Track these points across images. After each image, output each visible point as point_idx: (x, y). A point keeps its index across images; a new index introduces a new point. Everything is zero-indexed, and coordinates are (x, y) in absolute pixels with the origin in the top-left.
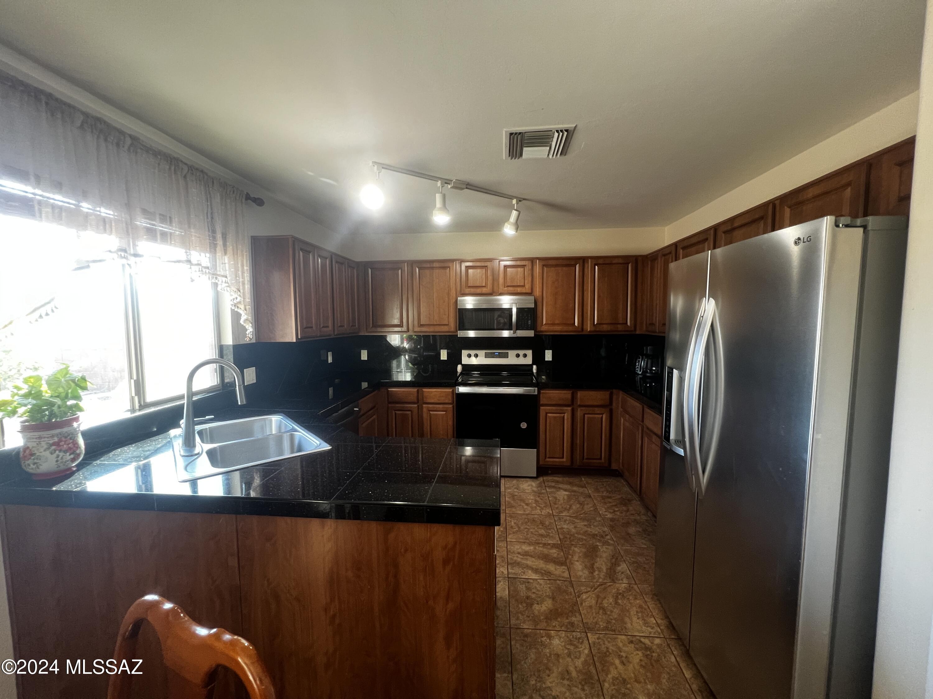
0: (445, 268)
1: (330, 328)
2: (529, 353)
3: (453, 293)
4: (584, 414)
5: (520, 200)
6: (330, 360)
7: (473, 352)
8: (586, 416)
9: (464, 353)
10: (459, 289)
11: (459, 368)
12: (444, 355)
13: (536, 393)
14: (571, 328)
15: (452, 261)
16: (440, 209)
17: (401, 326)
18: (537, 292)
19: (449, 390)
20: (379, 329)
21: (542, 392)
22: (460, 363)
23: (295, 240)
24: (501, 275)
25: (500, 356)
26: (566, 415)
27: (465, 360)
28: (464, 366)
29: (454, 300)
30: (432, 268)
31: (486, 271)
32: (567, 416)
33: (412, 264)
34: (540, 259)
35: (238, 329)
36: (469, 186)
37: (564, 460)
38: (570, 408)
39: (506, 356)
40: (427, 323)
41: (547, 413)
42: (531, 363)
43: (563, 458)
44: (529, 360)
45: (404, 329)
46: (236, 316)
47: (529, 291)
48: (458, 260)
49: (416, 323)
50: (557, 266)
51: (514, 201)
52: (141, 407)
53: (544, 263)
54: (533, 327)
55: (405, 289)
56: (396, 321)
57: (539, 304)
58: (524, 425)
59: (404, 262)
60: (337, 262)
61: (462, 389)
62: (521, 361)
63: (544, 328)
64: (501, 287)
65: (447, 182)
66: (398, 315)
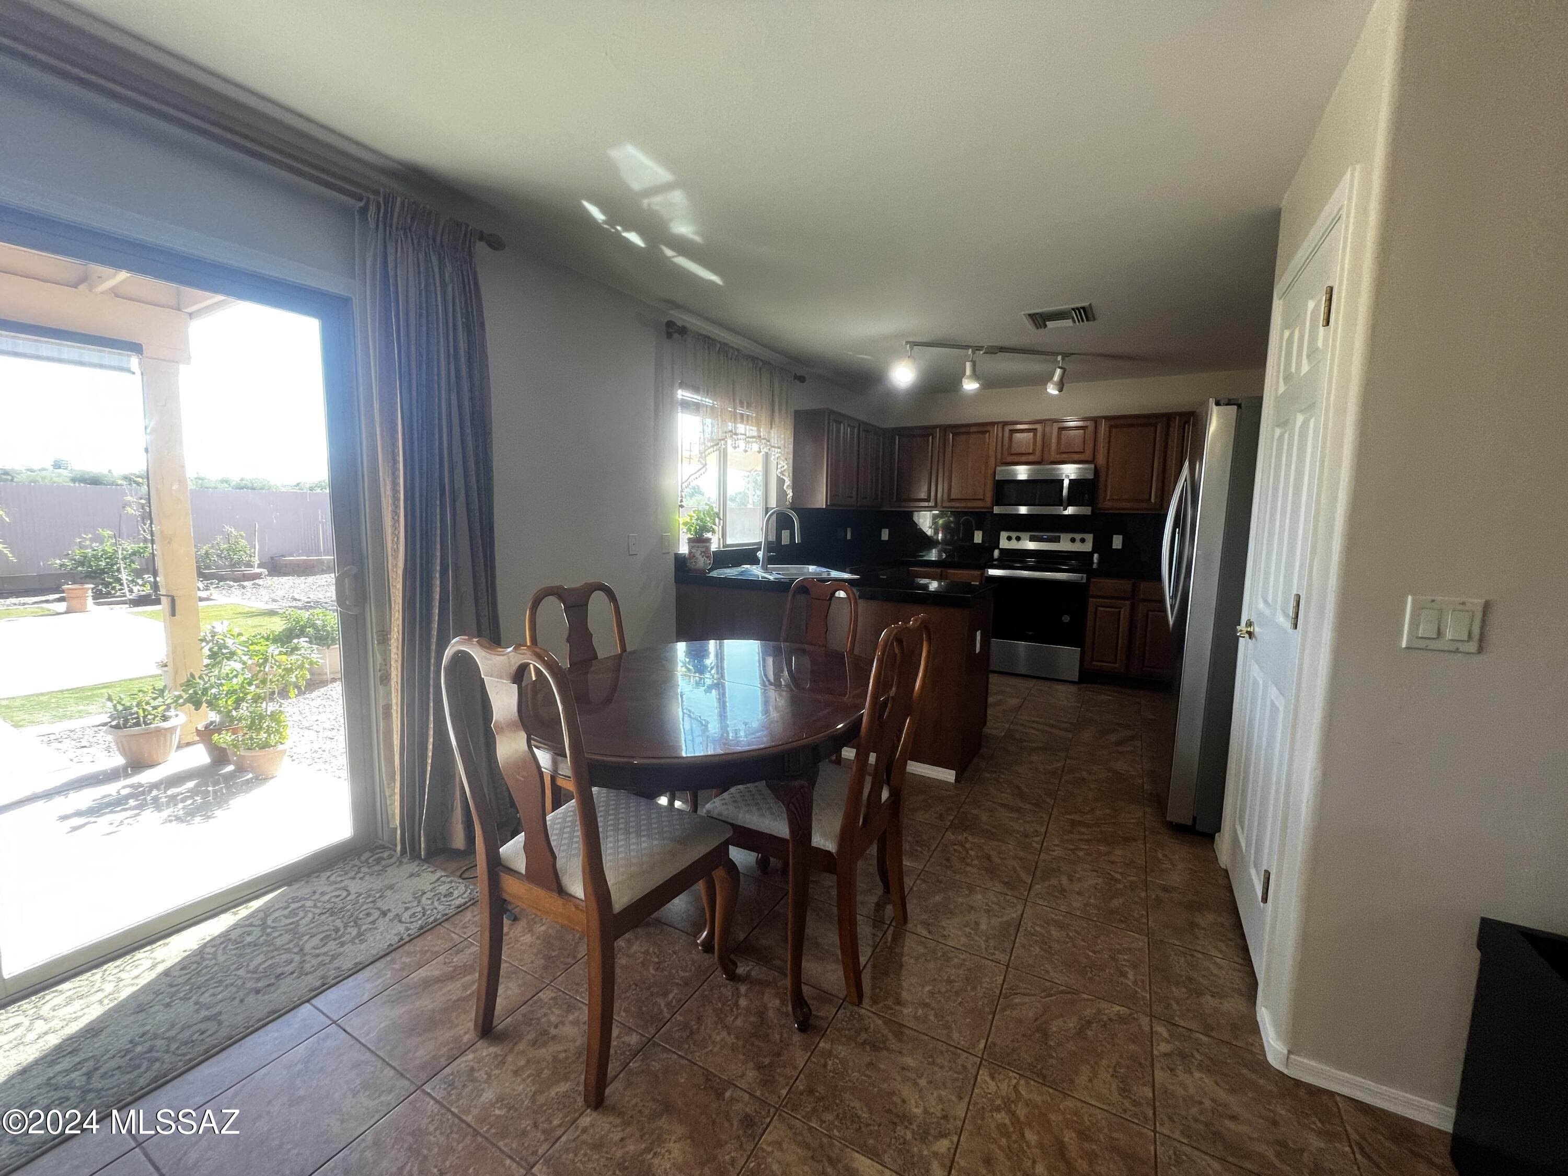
0: (984, 432)
1: (854, 499)
2: (1089, 538)
3: (992, 462)
4: (1148, 611)
5: (1065, 355)
6: (849, 537)
7: (1014, 535)
8: (1150, 613)
9: (1004, 535)
10: (999, 456)
11: (996, 553)
12: (978, 537)
13: (1084, 581)
14: (1144, 505)
15: (993, 424)
16: (970, 377)
17: (928, 500)
18: (1101, 460)
19: (977, 573)
20: (903, 504)
21: (1093, 580)
22: (998, 547)
23: (831, 412)
24: (1054, 440)
25: (1049, 540)
26: (1123, 610)
27: (1004, 544)
28: (1002, 551)
29: (993, 471)
30: (968, 433)
31: (1035, 436)
32: (1124, 613)
33: (945, 429)
34: (1106, 418)
35: (781, 493)
36: (1002, 349)
37: (1116, 665)
38: (1128, 603)
39: (1057, 540)
40: (959, 497)
41: (1097, 607)
42: (1090, 549)
43: (1115, 662)
44: (1088, 547)
45: (932, 504)
46: (781, 482)
47: (1090, 459)
48: (998, 423)
49: (945, 496)
50: (1131, 426)
51: (1059, 358)
52: (724, 547)
53: (1112, 423)
54: (1091, 503)
55: (935, 460)
56: (923, 495)
57: (1103, 474)
58: (1066, 619)
59: (935, 427)
60: (864, 430)
61: (993, 572)
62: (1077, 547)
63: (1107, 504)
64: (1053, 453)
65: (979, 348)
66: (925, 488)
